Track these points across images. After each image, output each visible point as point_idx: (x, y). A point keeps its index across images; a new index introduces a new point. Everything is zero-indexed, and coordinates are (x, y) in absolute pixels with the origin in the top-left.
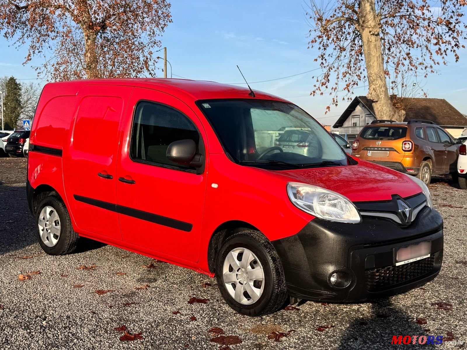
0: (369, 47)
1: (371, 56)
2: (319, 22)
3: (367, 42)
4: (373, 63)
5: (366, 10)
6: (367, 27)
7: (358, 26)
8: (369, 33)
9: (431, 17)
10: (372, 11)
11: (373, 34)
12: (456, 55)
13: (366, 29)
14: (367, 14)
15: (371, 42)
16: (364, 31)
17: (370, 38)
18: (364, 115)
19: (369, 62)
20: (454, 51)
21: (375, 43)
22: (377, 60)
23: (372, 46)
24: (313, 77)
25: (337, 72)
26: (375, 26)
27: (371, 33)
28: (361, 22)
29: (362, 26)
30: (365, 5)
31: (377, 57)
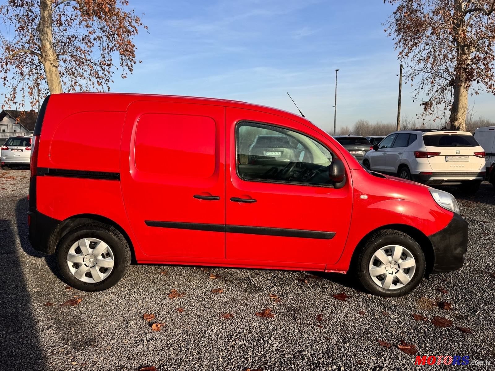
0: (51, 75)
1: (53, 82)
2: (7, 51)
3: (49, 71)
4: (55, 87)
5: (47, 47)
6: (48, 60)
7: (41, 58)
8: (50, 65)
9: (91, 59)
10: (51, 48)
11: (54, 66)
12: (108, 87)
13: (48, 61)
14: (48, 50)
15: (52, 71)
16: (46, 63)
17: (51, 68)
18: (11, 124)
19: (52, 86)
20: (107, 84)
21: (56, 72)
22: (58, 85)
23: (54, 74)
24: (2, 94)
25: (22, 92)
26: (54, 60)
27: (53, 65)
28: (44, 56)
29: (45, 59)
30: (45, 43)
31: (58, 83)
